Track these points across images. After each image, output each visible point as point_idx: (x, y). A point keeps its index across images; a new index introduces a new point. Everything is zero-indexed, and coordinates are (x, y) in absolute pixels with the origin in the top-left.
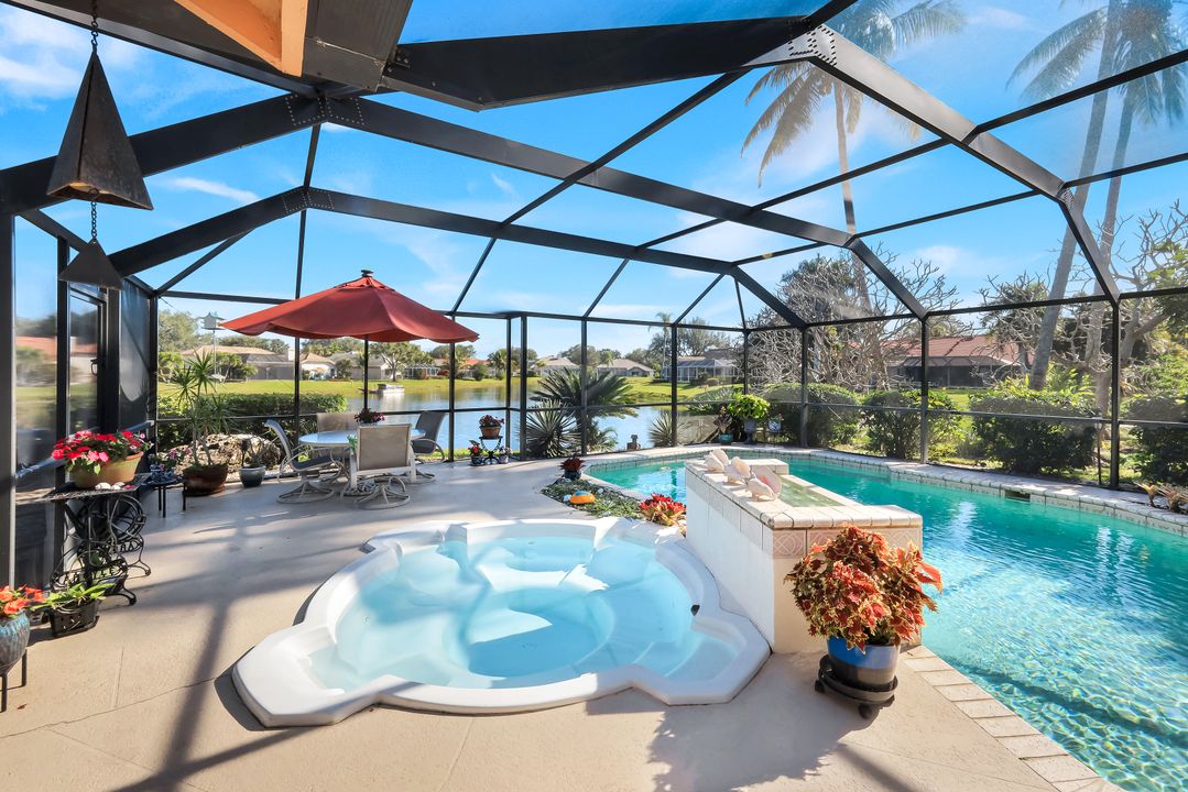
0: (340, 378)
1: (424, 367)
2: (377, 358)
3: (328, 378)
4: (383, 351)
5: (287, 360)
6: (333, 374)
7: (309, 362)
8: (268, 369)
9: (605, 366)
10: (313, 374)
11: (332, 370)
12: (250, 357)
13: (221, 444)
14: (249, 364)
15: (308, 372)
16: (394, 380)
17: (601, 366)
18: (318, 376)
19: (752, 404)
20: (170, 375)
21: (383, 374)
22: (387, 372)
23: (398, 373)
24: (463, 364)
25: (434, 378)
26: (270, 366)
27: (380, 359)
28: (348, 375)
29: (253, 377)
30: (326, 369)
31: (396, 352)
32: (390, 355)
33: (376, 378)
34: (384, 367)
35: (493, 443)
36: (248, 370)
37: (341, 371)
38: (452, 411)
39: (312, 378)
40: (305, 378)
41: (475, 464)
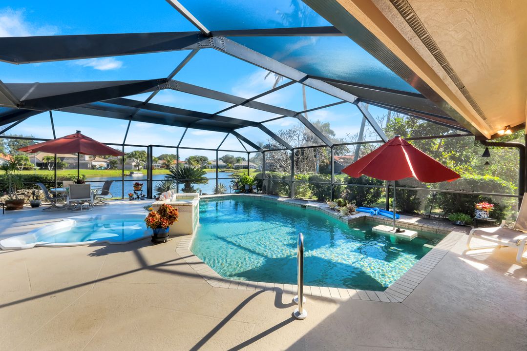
0: (111, 169)
2: (130, 159)
3: (106, 169)
4: (133, 157)
5: (85, 160)
6: (108, 167)
7: (95, 161)
9: (238, 164)
10: (98, 166)
11: (108, 165)
12: (65, 158)
13: (26, 193)
14: (64, 162)
15: (95, 166)
16: (139, 170)
17: (236, 164)
18: (100, 167)
19: (247, 179)
20: (23, 167)
21: (133, 167)
22: (135, 166)
23: (140, 167)
25: (158, 169)
27: (132, 160)
28: (116, 167)
29: (67, 168)
30: (105, 165)
31: (139, 157)
32: (136, 158)
33: (130, 168)
34: (134, 164)
35: (139, 193)
36: (64, 164)
37: (112, 165)
38: (123, 181)
39: (97, 169)
40: (94, 169)
41: (130, 200)
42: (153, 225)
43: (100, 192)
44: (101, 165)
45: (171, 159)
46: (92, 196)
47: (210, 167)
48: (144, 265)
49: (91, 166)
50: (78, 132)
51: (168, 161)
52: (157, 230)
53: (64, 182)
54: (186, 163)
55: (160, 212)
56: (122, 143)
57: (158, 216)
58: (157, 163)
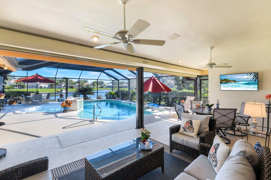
0: (51, 88)
1: (74, 85)
2: (61, 83)
3: (48, 88)
4: (62, 81)
6: (49, 87)
7: (42, 84)
8: (31, 86)
10: (43, 87)
11: (49, 86)
15: (42, 87)
21: (63, 87)
24: (84, 85)
26: (32, 85)
28: (53, 87)
30: (47, 86)
33: (61, 88)
34: (63, 85)
35: (62, 98)
36: (25, 86)
37: (51, 87)
38: (55, 93)
39: (43, 88)
40: (41, 88)
41: (58, 101)
42: (63, 106)
43: (45, 98)
44: (45, 86)
45: (83, 83)
46: (43, 99)
47: (105, 87)
48: (57, 117)
49: (40, 87)
50: (37, 74)
51: (82, 84)
52: (65, 108)
53: (31, 94)
54: (92, 85)
55: (66, 102)
56: (55, 77)
57: (65, 104)
58: (76, 85)
